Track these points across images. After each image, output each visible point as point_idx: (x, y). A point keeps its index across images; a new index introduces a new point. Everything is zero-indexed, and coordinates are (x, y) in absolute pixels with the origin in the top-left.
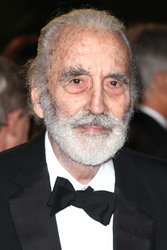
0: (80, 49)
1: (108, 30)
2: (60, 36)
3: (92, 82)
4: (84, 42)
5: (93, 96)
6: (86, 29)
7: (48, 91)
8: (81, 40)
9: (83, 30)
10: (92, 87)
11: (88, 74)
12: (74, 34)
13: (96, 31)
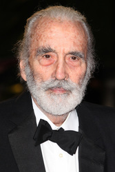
0: (49, 35)
1: (70, 21)
2: (37, 25)
3: (58, 57)
4: (52, 30)
5: (57, 67)
6: (54, 21)
7: (29, 63)
8: (50, 28)
9: (52, 21)
10: (57, 61)
11: (54, 52)
12: (46, 24)
13: (61, 22)
